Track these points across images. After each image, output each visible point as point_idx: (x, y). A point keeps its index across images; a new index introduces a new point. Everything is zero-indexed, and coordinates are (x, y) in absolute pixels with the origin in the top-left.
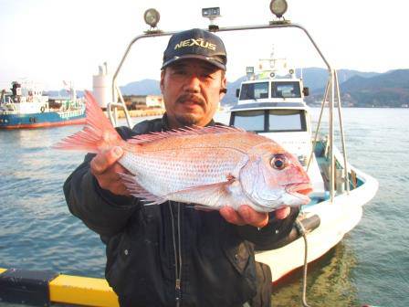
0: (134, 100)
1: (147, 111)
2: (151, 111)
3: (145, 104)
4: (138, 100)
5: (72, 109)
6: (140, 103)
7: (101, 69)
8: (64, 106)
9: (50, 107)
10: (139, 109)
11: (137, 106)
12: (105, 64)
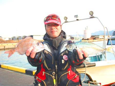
0: (96, 37)
1: (99, 40)
2: (100, 40)
3: (99, 38)
4: (97, 37)
5: (77, 40)
6: (98, 38)
7: (86, 29)
8: (75, 39)
9: (71, 39)
10: (97, 39)
11: (96, 38)
12: (87, 27)
